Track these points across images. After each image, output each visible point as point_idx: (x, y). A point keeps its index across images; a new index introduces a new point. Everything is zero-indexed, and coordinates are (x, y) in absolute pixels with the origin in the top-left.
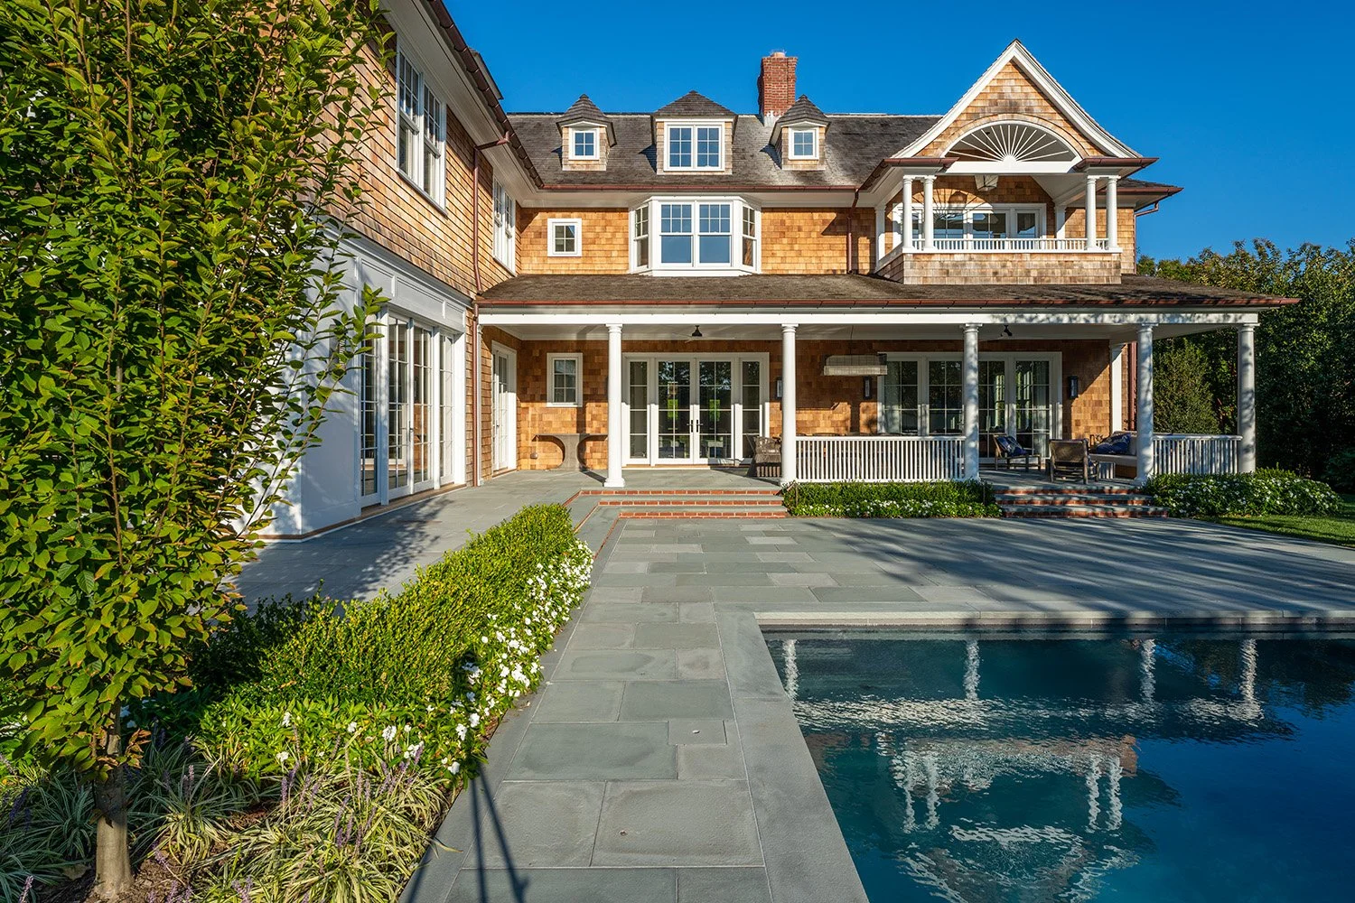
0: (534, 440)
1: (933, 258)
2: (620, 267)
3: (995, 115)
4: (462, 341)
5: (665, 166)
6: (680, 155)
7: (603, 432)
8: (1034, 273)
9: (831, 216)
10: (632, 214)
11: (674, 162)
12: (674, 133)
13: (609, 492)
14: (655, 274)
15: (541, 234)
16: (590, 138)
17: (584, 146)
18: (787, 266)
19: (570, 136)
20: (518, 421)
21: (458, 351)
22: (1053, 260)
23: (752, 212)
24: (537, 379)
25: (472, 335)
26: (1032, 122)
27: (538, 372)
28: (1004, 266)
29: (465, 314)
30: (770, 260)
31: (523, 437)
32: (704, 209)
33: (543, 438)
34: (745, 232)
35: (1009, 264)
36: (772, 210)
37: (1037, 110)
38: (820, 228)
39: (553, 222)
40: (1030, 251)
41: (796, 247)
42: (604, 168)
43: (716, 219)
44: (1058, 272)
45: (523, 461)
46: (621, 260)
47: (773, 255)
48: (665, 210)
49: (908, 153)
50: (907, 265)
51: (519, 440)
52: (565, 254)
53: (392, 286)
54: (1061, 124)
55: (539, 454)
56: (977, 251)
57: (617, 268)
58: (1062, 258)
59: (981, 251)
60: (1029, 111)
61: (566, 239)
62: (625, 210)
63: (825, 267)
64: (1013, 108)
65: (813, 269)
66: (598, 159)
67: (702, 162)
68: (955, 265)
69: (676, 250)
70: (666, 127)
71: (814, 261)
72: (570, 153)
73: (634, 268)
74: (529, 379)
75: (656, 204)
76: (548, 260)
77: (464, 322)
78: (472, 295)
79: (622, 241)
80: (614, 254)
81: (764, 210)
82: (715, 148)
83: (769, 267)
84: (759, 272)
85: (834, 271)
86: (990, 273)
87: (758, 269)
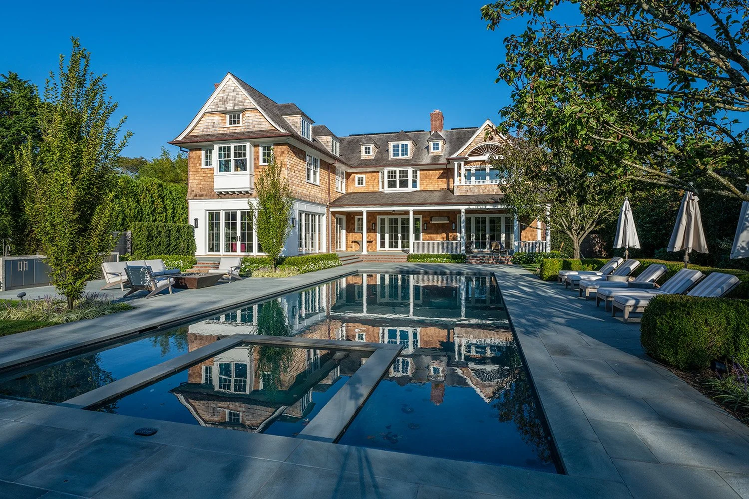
0: (352, 242)
1: (464, 187)
3: (483, 142)
4: (325, 216)
5: (391, 157)
6: (396, 153)
9: (442, 171)
10: (380, 173)
11: (394, 155)
12: (394, 146)
13: (363, 255)
14: (385, 192)
15: (353, 180)
16: (369, 148)
17: (367, 151)
18: (428, 188)
19: (363, 148)
20: (346, 236)
21: (324, 219)
23: (416, 171)
24: (352, 224)
25: (328, 214)
27: (353, 222)
29: (326, 209)
30: (423, 186)
31: (348, 241)
32: (400, 172)
33: (355, 242)
34: (414, 178)
35: (487, 188)
36: (423, 170)
38: (438, 176)
39: (357, 176)
41: (431, 182)
42: (373, 158)
43: (404, 174)
45: (348, 249)
46: (377, 187)
47: (423, 184)
48: (389, 172)
49: (456, 155)
50: (456, 189)
51: (347, 242)
52: (361, 186)
53: (306, 207)
55: (354, 247)
56: (477, 184)
57: (376, 190)
59: (478, 184)
60: (494, 140)
61: (360, 182)
62: (378, 172)
63: (440, 188)
65: (436, 188)
66: (372, 155)
67: (403, 155)
68: (470, 189)
69: (392, 184)
70: (391, 145)
71: (436, 186)
72: (363, 153)
73: (381, 190)
74: (350, 224)
75: (386, 170)
76: (355, 187)
77: (326, 211)
78: (328, 204)
79: (377, 182)
80: (375, 185)
81: (420, 170)
82: (407, 150)
83: (422, 188)
85: (443, 189)
86: (481, 191)
87: (418, 189)
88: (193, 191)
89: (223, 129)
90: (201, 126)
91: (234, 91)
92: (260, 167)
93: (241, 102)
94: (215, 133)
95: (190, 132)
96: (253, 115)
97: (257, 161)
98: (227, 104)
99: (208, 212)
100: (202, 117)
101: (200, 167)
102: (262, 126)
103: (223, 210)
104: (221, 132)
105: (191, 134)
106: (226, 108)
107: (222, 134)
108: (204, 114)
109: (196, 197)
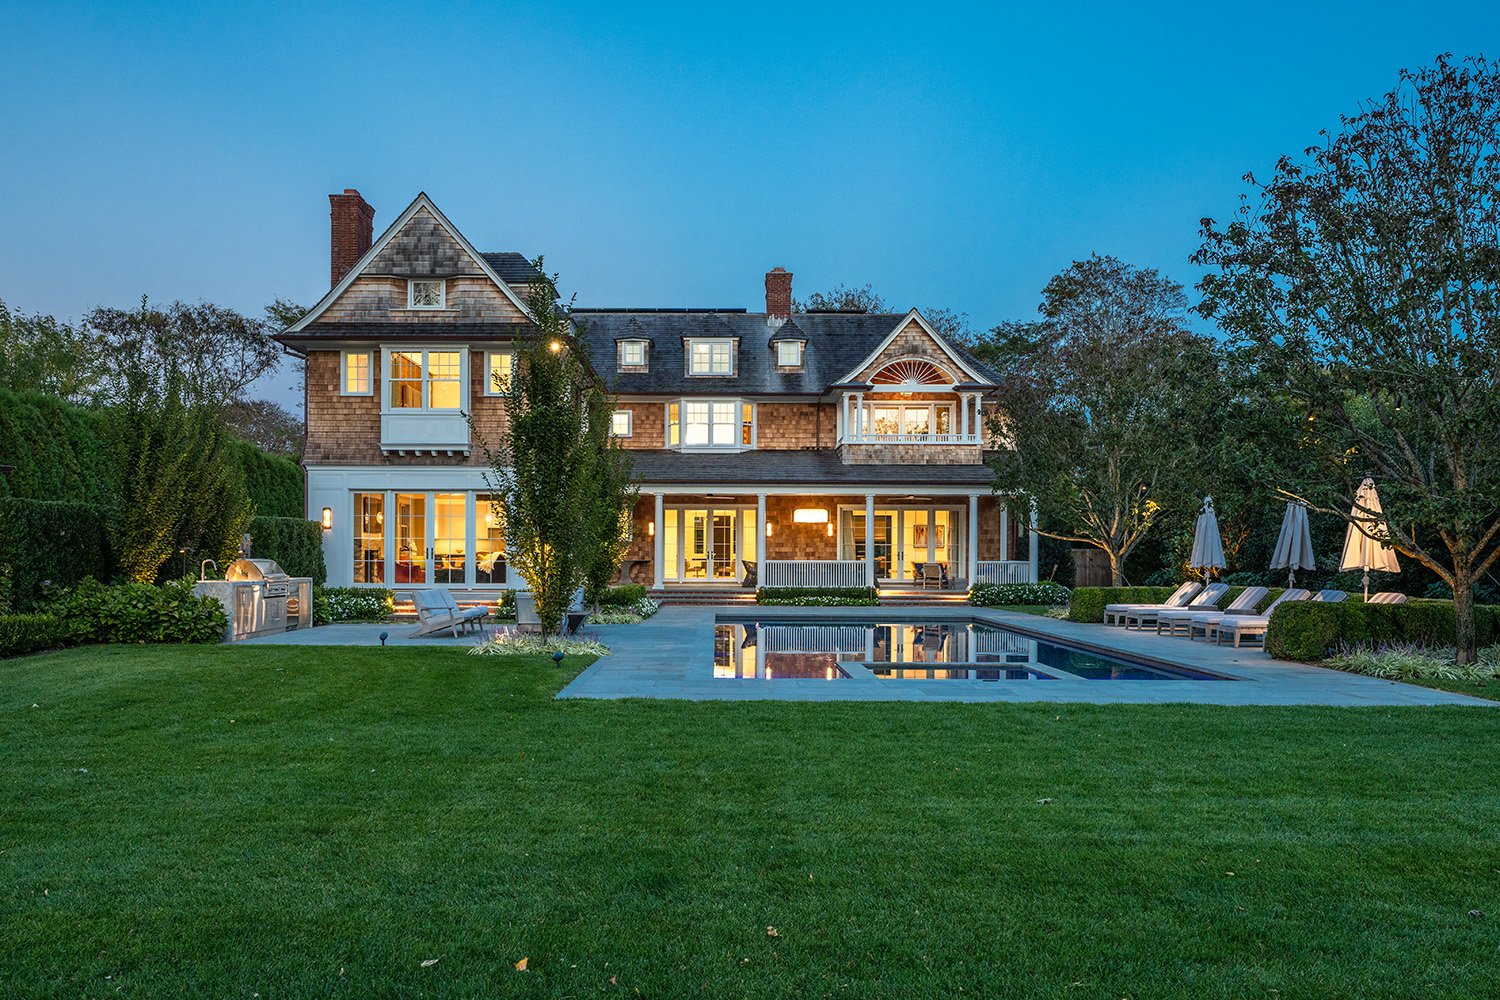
1: (862, 447)
2: (659, 445)
3: (902, 354)
7: (647, 559)
8: (926, 457)
9: (806, 409)
10: (667, 408)
13: (656, 592)
14: (683, 452)
18: (775, 445)
22: (939, 449)
26: (927, 359)
28: (907, 453)
30: (763, 440)
36: (765, 405)
37: (929, 351)
38: (797, 418)
40: (925, 443)
41: (781, 431)
44: (942, 457)
46: (659, 439)
47: (767, 437)
49: (846, 380)
50: (845, 451)
52: (620, 435)
54: (945, 361)
56: (890, 443)
57: (657, 445)
58: (944, 448)
60: (924, 352)
63: (801, 445)
64: (914, 350)
65: (793, 447)
66: (643, 364)
68: (876, 452)
70: (691, 344)
71: (793, 440)
73: (668, 445)
75: (683, 402)
79: (660, 426)
80: (655, 435)
81: (758, 405)
83: (764, 445)
84: (755, 448)
85: (808, 448)
86: (898, 457)
87: (754, 446)
88: (318, 446)
89: (402, 314)
90: (349, 303)
91: (432, 235)
92: (485, 401)
93: (451, 259)
94: (383, 320)
95: (321, 316)
96: (478, 288)
97: (478, 388)
98: (417, 259)
99: (352, 493)
100: (353, 284)
101: (336, 393)
102: (498, 314)
103: (392, 490)
104: (397, 320)
105: (322, 320)
106: (414, 270)
107: (401, 325)
108: (358, 279)
109: (326, 459)
